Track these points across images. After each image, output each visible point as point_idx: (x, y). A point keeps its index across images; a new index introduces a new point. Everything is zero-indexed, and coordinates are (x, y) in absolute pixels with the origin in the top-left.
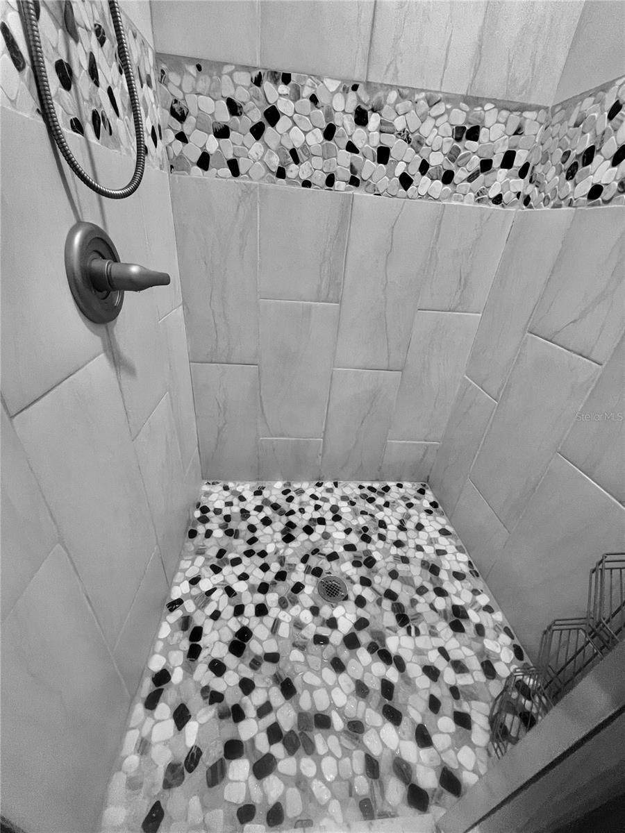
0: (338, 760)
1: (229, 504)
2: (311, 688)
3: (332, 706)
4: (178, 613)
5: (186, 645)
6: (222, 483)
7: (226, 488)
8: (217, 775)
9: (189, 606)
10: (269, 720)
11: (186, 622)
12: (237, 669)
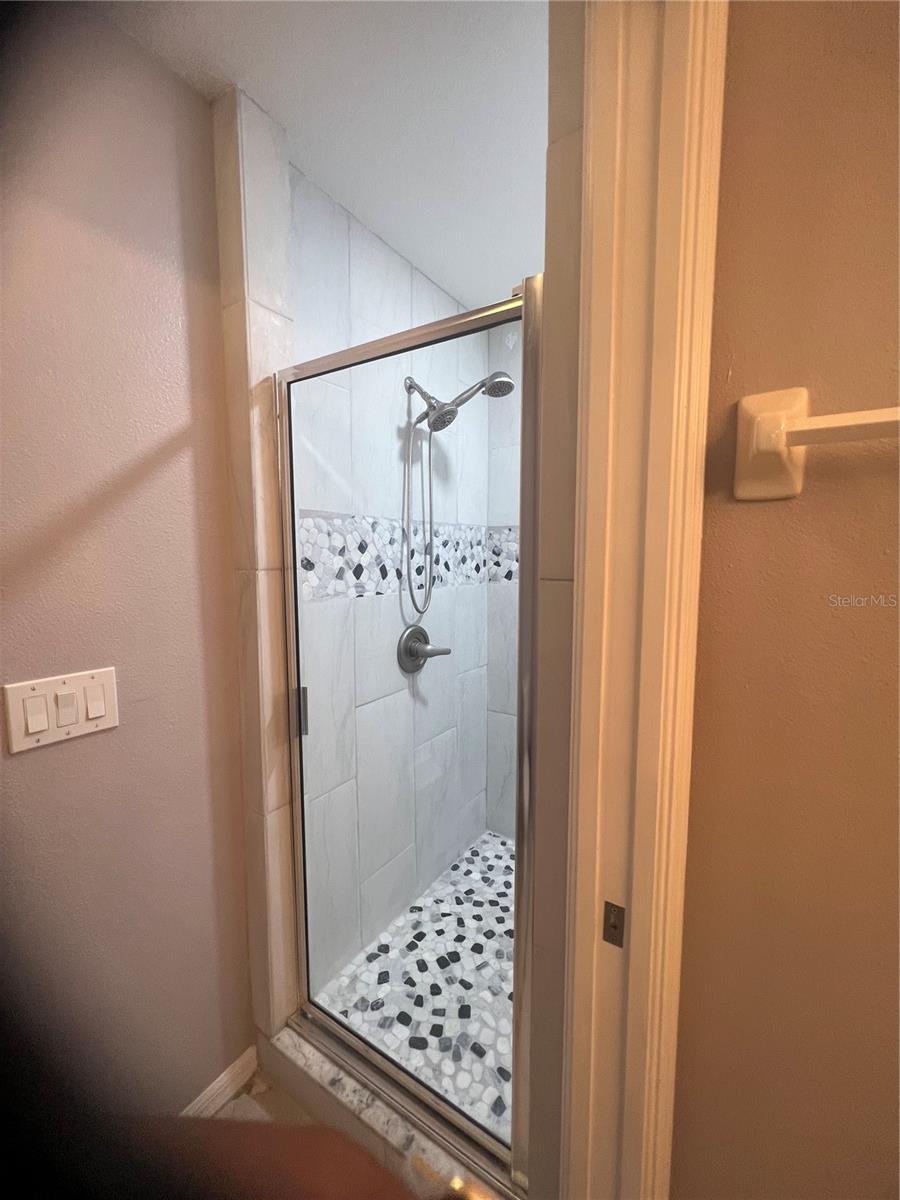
0: (473, 1081)
1: (499, 857)
2: (484, 1024)
3: (493, 1046)
4: (415, 916)
5: (409, 938)
6: (502, 839)
7: (503, 844)
8: (385, 1023)
9: (425, 916)
10: (438, 1020)
11: (417, 925)
12: (435, 975)
